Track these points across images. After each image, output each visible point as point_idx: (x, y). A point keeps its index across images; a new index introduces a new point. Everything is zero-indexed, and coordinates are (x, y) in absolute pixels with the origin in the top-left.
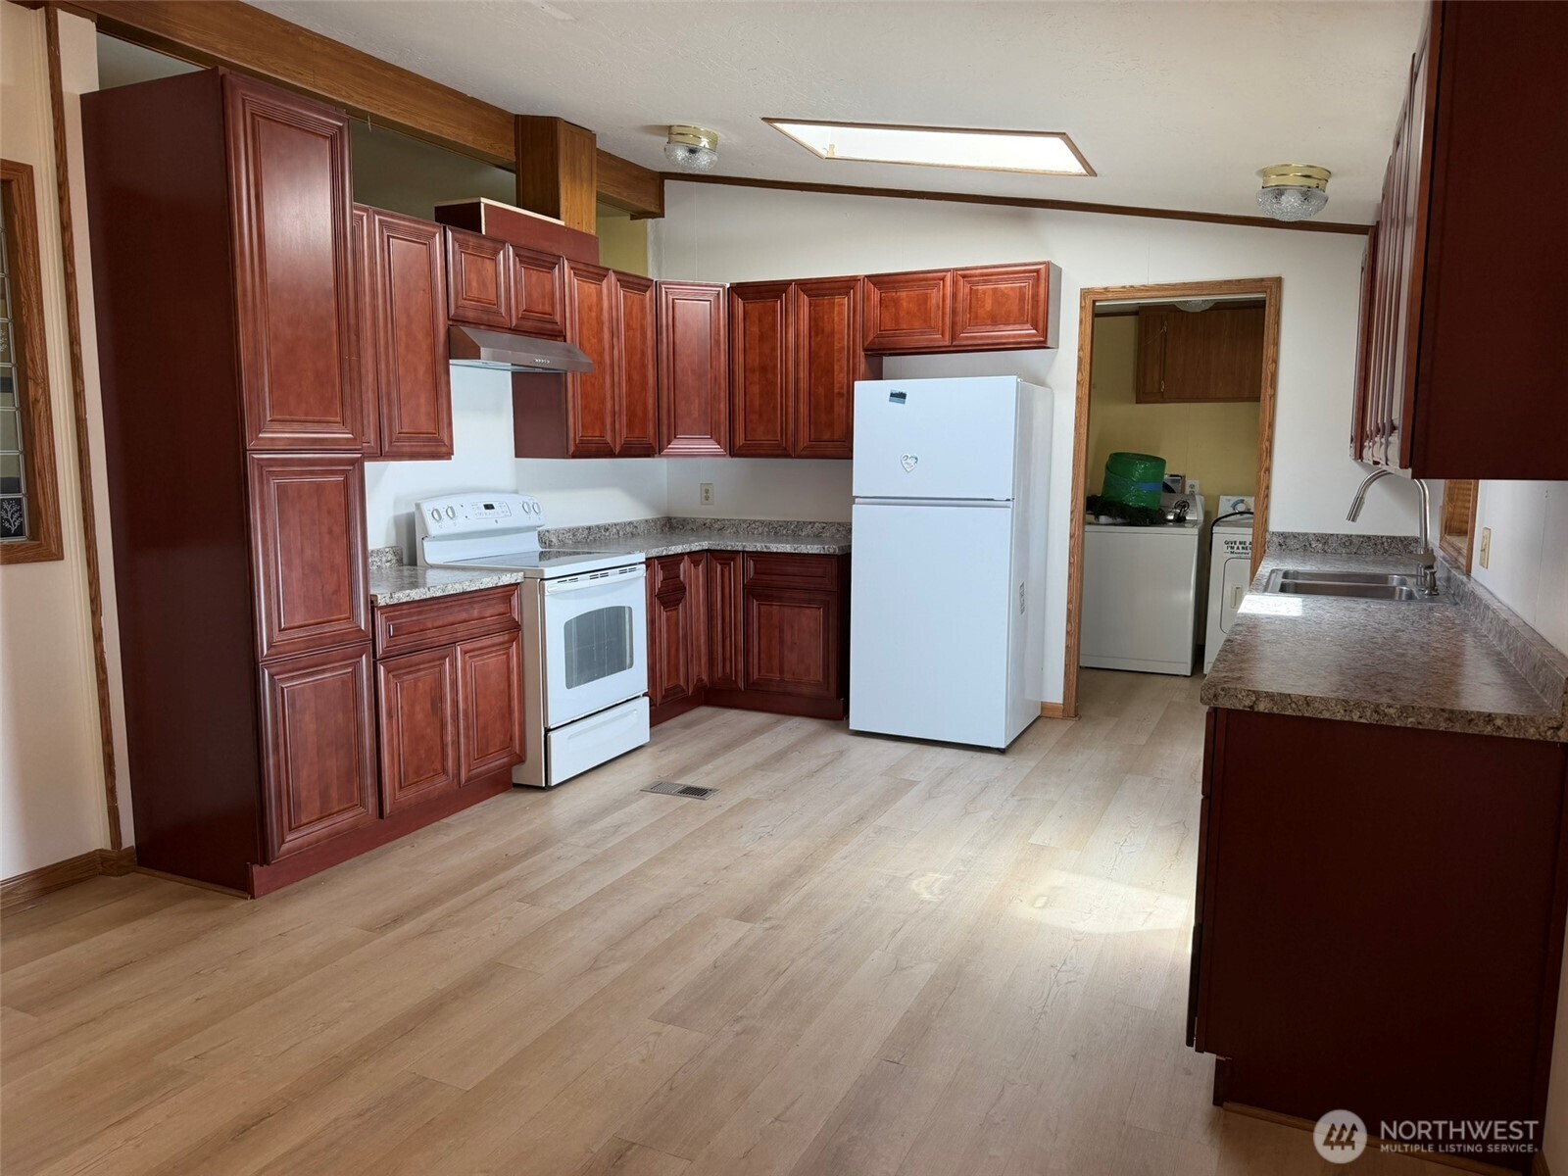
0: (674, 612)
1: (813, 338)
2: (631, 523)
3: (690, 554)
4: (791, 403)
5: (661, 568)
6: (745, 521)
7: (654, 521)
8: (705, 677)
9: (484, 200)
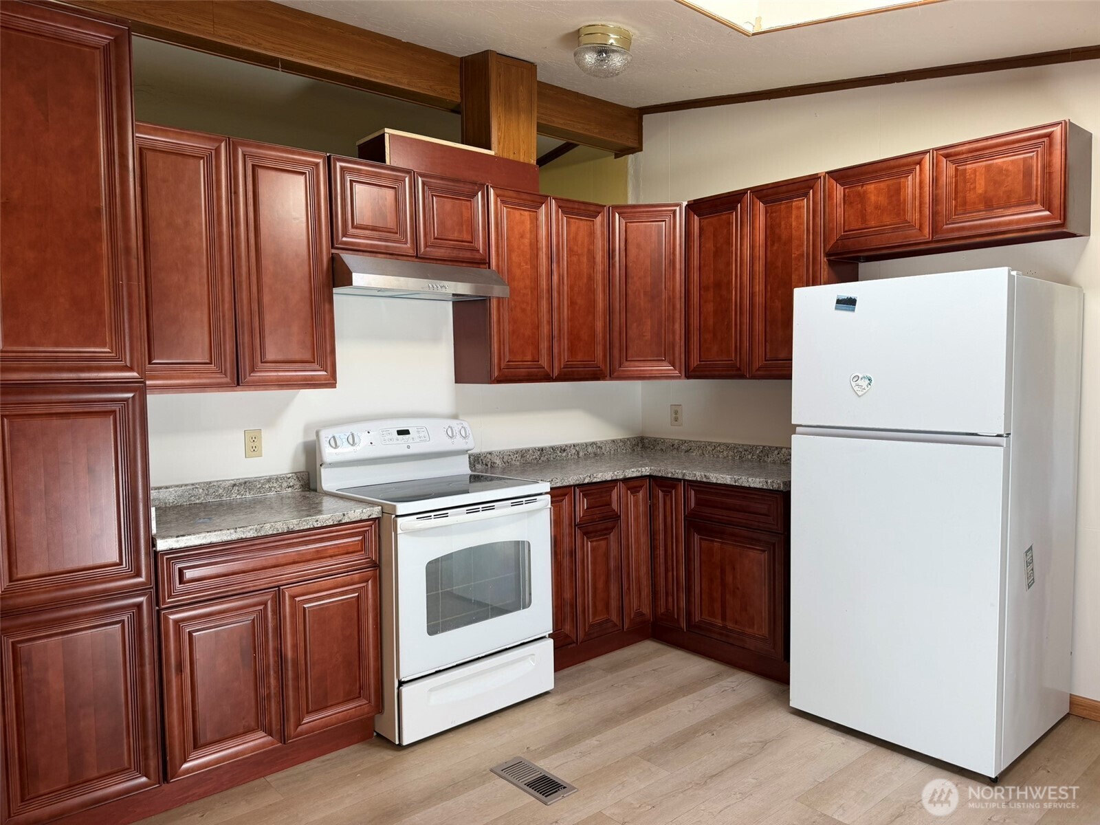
0: (603, 543)
1: (769, 248)
2: (592, 444)
3: (626, 480)
4: (746, 319)
5: (584, 496)
6: (710, 444)
7: (624, 441)
8: (646, 610)
9: (387, 130)
